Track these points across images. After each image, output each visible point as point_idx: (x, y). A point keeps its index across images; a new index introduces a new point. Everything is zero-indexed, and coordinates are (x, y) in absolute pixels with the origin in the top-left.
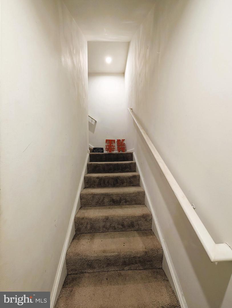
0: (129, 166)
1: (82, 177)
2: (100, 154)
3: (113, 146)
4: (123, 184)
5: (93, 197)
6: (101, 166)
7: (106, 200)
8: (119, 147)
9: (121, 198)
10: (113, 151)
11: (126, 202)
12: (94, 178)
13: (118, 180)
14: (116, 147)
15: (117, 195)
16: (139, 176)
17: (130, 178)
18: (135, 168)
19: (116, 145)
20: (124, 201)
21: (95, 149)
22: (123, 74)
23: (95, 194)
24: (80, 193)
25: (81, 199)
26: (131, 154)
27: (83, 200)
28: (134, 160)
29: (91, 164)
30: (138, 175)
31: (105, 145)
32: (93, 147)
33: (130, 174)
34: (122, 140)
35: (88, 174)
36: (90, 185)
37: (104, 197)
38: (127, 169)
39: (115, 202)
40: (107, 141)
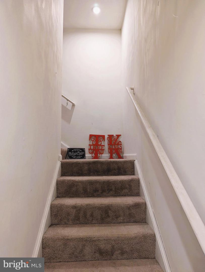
0: (127, 186)
1: (48, 205)
2: (79, 163)
3: (102, 146)
4: (117, 218)
5: (65, 244)
6: (80, 184)
7: (88, 250)
8: (111, 147)
9: (113, 247)
10: (102, 154)
11: (122, 253)
12: (67, 207)
13: (110, 212)
14: (106, 147)
15: (108, 240)
16: (145, 204)
17: (129, 207)
18: (139, 189)
19: (106, 143)
20: (119, 251)
21: (70, 150)
22: (119, 30)
23: (68, 239)
24: (43, 237)
25: (43, 248)
26: (132, 163)
27: (47, 250)
28: (136, 173)
29: (63, 182)
30: (143, 203)
31: (89, 144)
32: (67, 146)
33: (129, 200)
34: (116, 135)
35: (58, 198)
36: (61, 220)
37: (84, 245)
38: (124, 191)
39: (104, 254)
40: (91, 136)
